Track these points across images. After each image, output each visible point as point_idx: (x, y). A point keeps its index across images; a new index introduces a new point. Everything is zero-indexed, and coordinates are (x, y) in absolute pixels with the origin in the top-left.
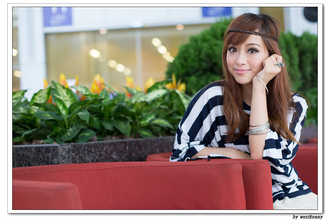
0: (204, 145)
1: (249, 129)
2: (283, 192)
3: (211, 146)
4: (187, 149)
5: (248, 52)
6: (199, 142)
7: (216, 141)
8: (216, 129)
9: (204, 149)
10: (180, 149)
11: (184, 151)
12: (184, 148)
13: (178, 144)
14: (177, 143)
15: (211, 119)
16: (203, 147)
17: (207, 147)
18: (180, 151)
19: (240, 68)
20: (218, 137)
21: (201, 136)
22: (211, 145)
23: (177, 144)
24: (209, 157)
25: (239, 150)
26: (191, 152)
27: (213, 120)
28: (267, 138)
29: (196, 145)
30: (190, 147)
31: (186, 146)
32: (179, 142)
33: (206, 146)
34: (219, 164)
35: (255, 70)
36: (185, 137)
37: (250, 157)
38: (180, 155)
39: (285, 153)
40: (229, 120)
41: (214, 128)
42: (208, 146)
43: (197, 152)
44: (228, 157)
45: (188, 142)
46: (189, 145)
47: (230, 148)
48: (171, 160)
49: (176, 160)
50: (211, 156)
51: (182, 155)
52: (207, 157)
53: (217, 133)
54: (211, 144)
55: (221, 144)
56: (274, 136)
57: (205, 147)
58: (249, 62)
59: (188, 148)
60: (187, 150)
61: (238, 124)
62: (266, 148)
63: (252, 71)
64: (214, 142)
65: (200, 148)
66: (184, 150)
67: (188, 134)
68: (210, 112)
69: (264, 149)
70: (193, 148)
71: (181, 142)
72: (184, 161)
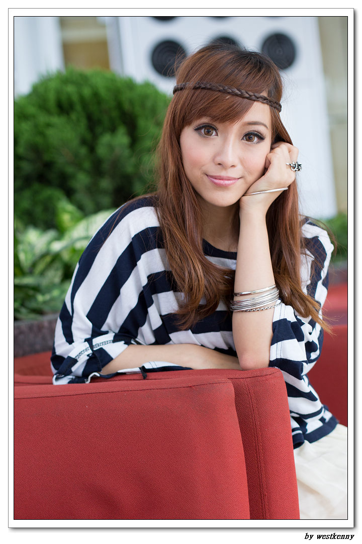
0: (123, 342)
1: (233, 300)
2: (300, 432)
3: (138, 343)
4: (88, 355)
5: (243, 139)
6: (110, 336)
7: (151, 328)
8: (151, 303)
9: (124, 351)
10: (73, 355)
11: (83, 360)
12: (80, 354)
13: (68, 344)
14: (64, 340)
15: (138, 280)
16: (121, 345)
17: (131, 346)
18: (74, 361)
19: (223, 174)
20: (154, 319)
21: (115, 320)
22: (137, 339)
23: (63, 344)
24: (143, 369)
25: (202, 346)
26: (99, 359)
27: (144, 281)
28: (276, 319)
29: (105, 343)
30: (95, 349)
31: (84, 348)
32: (70, 339)
33: (128, 343)
34: (184, 385)
35: (250, 179)
36: (81, 326)
37: (238, 363)
38: (74, 369)
39: (310, 347)
40: (183, 283)
41: (145, 300)
42: (133, 342)
43: (110, 359)
44: (184, 366)
45: (89, 336)
46: (91, 346)
47: (181, 343)
48: (55, 383)
49: (64, 381)
50: (148, 366)
51: (78, 368)
52: (137, 369)
53: (152, 311)
54: (139, 339)
55: (162, 337)
56: (288, 313)
57: (126, 346)
58: (242, 162)
59: (90, 352)
60: (88, 358)
61: (203, 288)
62: (275, 340)
63: (245, 179)
64: (146, 332)
65: (116, 349)
66: (81, 357)
67: (88, 316)
68: (136, 265)
69: (272, 343)
70: (102, 351)
71: (75, 338)
72: (84, 382)
